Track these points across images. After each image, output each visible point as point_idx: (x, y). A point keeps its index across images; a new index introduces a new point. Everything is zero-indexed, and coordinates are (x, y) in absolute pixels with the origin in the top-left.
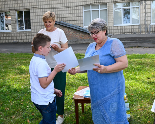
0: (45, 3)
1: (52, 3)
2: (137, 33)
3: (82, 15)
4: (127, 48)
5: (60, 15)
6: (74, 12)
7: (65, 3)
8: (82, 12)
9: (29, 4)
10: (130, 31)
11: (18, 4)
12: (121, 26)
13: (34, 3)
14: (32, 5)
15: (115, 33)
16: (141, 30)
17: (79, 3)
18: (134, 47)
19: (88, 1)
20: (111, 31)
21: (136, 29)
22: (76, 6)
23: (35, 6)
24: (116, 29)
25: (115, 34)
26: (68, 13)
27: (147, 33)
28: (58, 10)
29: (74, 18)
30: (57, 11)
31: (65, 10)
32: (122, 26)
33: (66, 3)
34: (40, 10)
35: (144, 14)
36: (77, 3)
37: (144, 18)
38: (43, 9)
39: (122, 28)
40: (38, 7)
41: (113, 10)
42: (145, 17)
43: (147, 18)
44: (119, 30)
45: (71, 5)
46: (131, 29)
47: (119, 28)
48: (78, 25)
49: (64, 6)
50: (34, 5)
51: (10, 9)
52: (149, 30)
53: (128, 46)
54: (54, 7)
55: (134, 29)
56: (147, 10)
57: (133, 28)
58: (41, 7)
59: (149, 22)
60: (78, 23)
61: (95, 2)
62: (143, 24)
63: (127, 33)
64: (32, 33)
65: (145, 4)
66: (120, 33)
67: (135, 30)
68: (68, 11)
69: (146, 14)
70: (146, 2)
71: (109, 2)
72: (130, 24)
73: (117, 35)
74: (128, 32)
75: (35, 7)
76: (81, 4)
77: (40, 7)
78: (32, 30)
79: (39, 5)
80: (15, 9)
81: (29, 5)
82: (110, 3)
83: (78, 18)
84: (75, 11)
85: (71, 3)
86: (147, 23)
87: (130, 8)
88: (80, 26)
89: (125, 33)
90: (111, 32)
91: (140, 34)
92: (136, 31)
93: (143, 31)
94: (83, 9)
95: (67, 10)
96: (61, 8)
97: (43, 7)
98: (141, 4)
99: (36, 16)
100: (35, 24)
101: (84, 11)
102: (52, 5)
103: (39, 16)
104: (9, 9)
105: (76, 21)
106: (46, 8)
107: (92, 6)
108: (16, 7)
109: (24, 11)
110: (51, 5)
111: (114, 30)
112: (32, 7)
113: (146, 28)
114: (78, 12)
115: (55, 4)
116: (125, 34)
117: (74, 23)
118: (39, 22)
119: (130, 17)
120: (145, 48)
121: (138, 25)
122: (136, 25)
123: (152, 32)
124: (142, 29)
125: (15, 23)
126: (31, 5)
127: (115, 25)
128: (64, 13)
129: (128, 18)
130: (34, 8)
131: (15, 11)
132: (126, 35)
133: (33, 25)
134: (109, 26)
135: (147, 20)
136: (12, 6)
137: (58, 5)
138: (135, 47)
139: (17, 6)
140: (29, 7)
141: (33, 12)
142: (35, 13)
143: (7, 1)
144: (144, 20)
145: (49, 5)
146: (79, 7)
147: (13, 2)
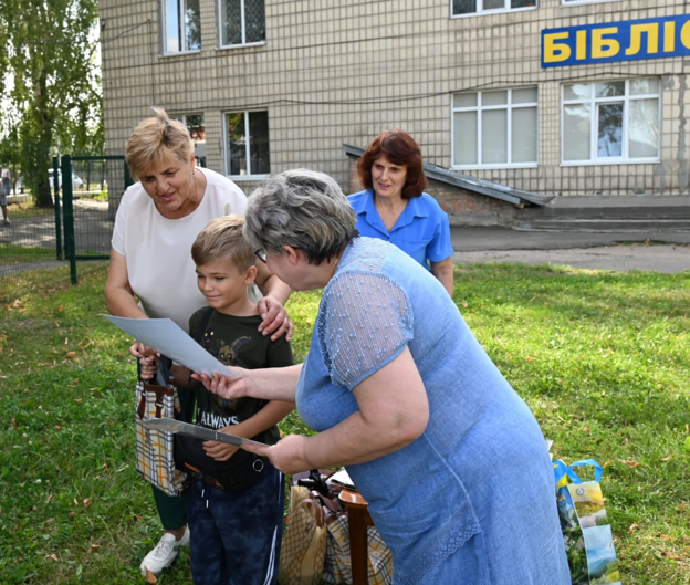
0: (320, 87)
1: (344, 86)
2: (649, 193)
3: (445, 127)
4: (610, 245)
5: (371, 126)
6: (417, 117)
7: (387, 85)
8: (446, 114)
9: (265, 87)
10: (623, 184)
11: (228, 88)
12: (589, 166)
13: (283, 86)
14: (277, 91)
15: (565, 190)
16: (663, 182)
17: (438, 84)
18: (637, 242)
19: (470, 78)
20: (550, 182)
21: (645, 176)
22: (428, 96)
23: (286, 94)
24: (569, 177)
25: (565, 194)
26: (397, 118)
27: (686, 193)
28: (364, 107)
30: (361, 112)
31: (387, 110)
32: (594, 166)
33: (393, 85)
34: (301, 108)
35: (677, 123)
36: (431, 85)
37: (676, 137)
38: (313, 106)
39: (590, 172)
40: (295, 98)
41: (559, 107)
42: (682, 133)
43: (687, 136)
44: (581, 182)
45: (410, 92)
46: (628, 176)
47: (581, 172)
48: (432, 161)
49: (383, 94)
50: (283, 91)
51: (205, 105)
53: (612, 239)
54: (351, 97)
55: (636, 176)
56: (688, 108)
57: (634, 173)
58: (308, 100)
60: (431, 153)
61: (496, 79)
62: (671, 160)
63: (610, 190)
65: (681, 87)
66: (586, 190)
67: (640, 180)
68: (397, 113)
69: (683, 122)
70: (685, 78)
71: (546, 81)
72: (624, 159)
73: (573, 197)
74: (614, 189)
75: (286, 101)
76: (445, 89)
77: (301, 99)
79: (298, 93)
80: (221, 104)
81: (265, 93)
82: (549, 85)
83: (432, 135)
84: (424, 111)
85: (410, 86)
86: (686, 156)
87: (623, 101)
88: (438, 162)
89: (602, 190)
90: (550, 186)
91: (659, 197)
92: (645, 184)
93: (674, 185)
94: (449, 105)
95: (394, 110)
96: (374, 103)
97: (314, 100)
98: (664, 88)
99: (287, 128)
100: (284, 155)
101: (455, 113)
102: (345, 93)
103: (299, 128)
104: (200, 105)
106: (323, 103)
107: (483, 93)
108: (224, 99)
109: (250, 114)
110: (339, 93)
111: (562, 178)
112: (277, 98)
113: (684, 173)
114: (431, 116)
115: (354, 88)
116: (605, 193)
118: (296, 148)
119: (621, 137)
120: (680, 248)
121: (653, 164)
122: (645, 164)
124: (667, 178)
125: (218, 151)
126: (271, 92)
127: (564, 163)
128: (384, 118)
129: (613, 140)
130: (283, 103)
131: (219, 113)
132: (605, 197)
133: (279, 160)
134: (545, 163)
135: (687, 143)
136: (210, 97)
137: (364, 91)
138: (641, 242)
139: (226, 96)
140: (265, 100)
141: (278, 114)
142: (284, 120)
143: (196, 80)
144: (675, 144)
145: (332, 93)
146: (438, 98)
147: (215, 83)
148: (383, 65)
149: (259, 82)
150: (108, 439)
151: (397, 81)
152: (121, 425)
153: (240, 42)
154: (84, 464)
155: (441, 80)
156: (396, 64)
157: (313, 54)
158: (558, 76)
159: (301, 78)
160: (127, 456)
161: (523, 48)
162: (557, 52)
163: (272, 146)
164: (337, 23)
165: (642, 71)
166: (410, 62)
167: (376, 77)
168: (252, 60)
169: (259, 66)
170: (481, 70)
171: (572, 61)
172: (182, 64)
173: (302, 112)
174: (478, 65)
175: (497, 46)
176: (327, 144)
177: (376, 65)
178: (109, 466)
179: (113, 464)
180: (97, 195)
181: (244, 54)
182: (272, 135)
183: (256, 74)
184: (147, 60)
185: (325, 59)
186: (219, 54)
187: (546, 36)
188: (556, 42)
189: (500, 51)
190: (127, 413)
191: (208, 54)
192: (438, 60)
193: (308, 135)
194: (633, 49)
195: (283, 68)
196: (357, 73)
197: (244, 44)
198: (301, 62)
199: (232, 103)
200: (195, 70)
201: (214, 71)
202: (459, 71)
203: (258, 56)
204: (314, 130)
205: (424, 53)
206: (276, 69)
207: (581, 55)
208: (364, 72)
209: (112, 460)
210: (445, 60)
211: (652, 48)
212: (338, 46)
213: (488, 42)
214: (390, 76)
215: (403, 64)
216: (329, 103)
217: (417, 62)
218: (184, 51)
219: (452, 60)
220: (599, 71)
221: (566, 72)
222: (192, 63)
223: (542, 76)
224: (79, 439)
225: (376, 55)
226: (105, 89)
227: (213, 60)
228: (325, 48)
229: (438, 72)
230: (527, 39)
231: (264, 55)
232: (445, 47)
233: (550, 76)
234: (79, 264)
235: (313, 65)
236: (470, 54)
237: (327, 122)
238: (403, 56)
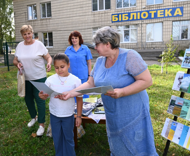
0: (64, 27)
2: (135, 49)
6: (85, 33)
7: (78, 26)
8: (91, 33)
11: (43, 27)
16: (138, 47)
17: (90, 26)
19: (97, 25)
22: (88, 29)
27: (143, 49)
29: (86, 37)
34: (60, 31)
35: (141, 34)
36: (88, 26)
37: (140, 37)
38: (62, 31)
39: (123, 45)
40: (58, 30)
42: (142, 36)
43: (143, 37)
45: (84, 28)
46: (131, 46)
48: (89, 43)
49: (78, 28)
50: (56, 28)
51: (38, 31)
52: (144, 46)
54: (71, 29)
55: (132, 46)
56: (143, 31)
58: (61, 30)
59: (144, 41)
60: (89, 41)
61: (102, 25)
62: (140, 42)
64: (54, 49)
65: (141, 26)
67: (133, 46)
69: (142, 34)
72: (130, 42)
75: (56, 30)
76: (91, 27)
77: (60, 30)
78: (54, 47)
79: (59, 28)
80: (42, 31)
81: (52, 28)
82: (114, 26)
83: (88, 37)
84: (87, 32)
85: (84, 27)
86: (143, 41)
87: (129, 30)
88: (90, 43)
91: (137, 50)
94: (92, 31)
97: (62, 30)
98: (138, 27)
99: (57, 36)
102: (69, 28)
103: (59, 36)
104: (37, 31)
105: (87, 40)
109: (48, 33)
110: (68, 28)
112: (54, 29)
113: (142, 45)
114: (88, 33)
115: (71, 27)
117: (86, 41)
118: (59, 40)
119: (129, 38)
121: (136, 43)
122: (134, 43)
123: (147, 48)
124: (139, 46)
129: (127, 38)
131: (41, 33)
133: (55, 43)
135: (143, 38)
136: (39, 29)
137: (74, 28)
139: (43, 29)
140: (52, 30)
141: (55, 33)
142: (56, 34)
143: (36, 25)
144: (140, 39)
145: (67, 28)
146: (90, 29)
147: (40, 26)
148: (78, 22)
149: (50, 26)
150: (16, 105)
151: (81, 26)
152: (19, 102)
153: (46, 17)
154: (11, 111)
155: (90, 25)
156: (81, 22)
157: (62, 20)
158: (115, 24)
159: (59, 25)
160: (21, 109)
161: (108, 18)
162: (115, 19)
163: (53, 40)
164: (67, 13)
165: (133, 23)
166: (84, 21)
167: (76, 25)
168: (49, 21)
169: (50, 22)
170: (99, 23)
171: (118, 21)
172: (33, 22)
173: (60, 32)
174: (98, 22)
175: (102, 18)
176: (66, 40)
177: (76, 22)
178: (17, 111)
179: (18, 111)
180: (14, 52)
181: (47, 20)
182: (53, 38)
183: (49, 24)
184: (25, 21)
185: (65, 21)
186: (41, 20)
187: (113, 16)
188: (115, 17)
189: (103, 19)
190: (21, 99)
191: (39, 20)
192: (90, 21)
193: (61, 38)
194: (131, 18)
195: (55, 23)
196: (72, 24)
197: (47, 17)
198: (59, 21)
199: (44, 31)
200: (36, 23)
201: (40, 24)
202: (94, 23)
203: (50, 20)
204: (63, 36)
205: (86, 19)
206: (54, 23)
207: (120, 20)
208: (73, 24)
209: (17, 110)
210: (91, 21)
211: (135, 18)
212: (67, 18)
213: (100, 17)
214: (79, 24)
215: (82, 22)
216: (66, 30)
217: (85, 21)
218: (33, 19)
219: (93, 21)
220: (124, 23)
221: (117, 23)
222: (35, 22)
223: (112, 24)
224: (10, 106)
225: (76, 20)
226: (15, 28)
227: (40, 21)
228: (65, 18)
229: (90, 24)
230: (109, 16)
231: (51, 20)
232: (91, 18)
233: (114, 24)
234: (10, 67)
235: (62, 22)
236: (96, 19)
237: (65, 35)
238: (82, 20)
